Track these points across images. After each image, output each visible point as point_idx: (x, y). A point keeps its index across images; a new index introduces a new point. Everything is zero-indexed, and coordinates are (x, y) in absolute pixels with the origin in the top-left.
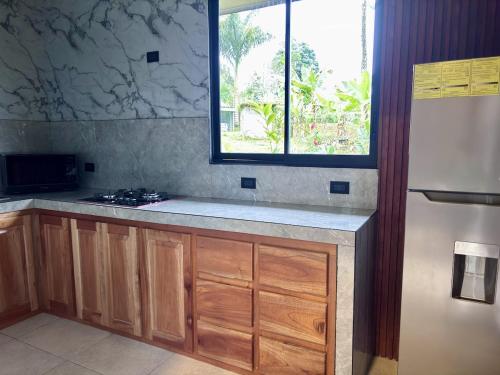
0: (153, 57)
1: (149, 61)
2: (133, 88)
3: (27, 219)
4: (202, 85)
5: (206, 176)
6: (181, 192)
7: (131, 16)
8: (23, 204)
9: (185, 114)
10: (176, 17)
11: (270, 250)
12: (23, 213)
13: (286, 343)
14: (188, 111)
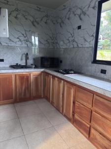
0: (79, 27)
1: (78, 29)
2: (73, 38)
3: (43, 74)
4: (93, 36)
5: (90, 68)
6: (82, 72)
7: (75, 15)
8: (42, 70)
9: (86, 46)
10: (87, 13)
11: (98, 98)
12: (42, 72)
13: (100, 134)
14: (87, 45)
